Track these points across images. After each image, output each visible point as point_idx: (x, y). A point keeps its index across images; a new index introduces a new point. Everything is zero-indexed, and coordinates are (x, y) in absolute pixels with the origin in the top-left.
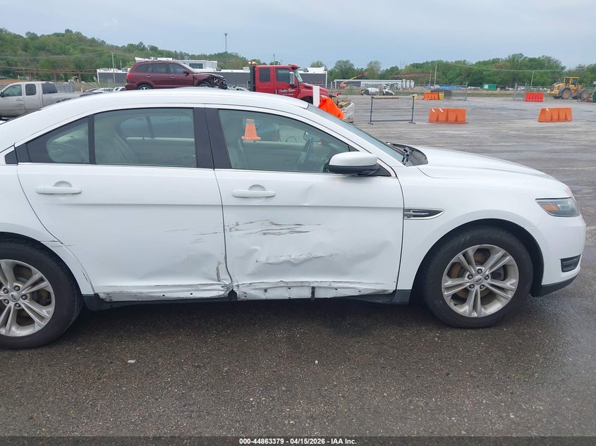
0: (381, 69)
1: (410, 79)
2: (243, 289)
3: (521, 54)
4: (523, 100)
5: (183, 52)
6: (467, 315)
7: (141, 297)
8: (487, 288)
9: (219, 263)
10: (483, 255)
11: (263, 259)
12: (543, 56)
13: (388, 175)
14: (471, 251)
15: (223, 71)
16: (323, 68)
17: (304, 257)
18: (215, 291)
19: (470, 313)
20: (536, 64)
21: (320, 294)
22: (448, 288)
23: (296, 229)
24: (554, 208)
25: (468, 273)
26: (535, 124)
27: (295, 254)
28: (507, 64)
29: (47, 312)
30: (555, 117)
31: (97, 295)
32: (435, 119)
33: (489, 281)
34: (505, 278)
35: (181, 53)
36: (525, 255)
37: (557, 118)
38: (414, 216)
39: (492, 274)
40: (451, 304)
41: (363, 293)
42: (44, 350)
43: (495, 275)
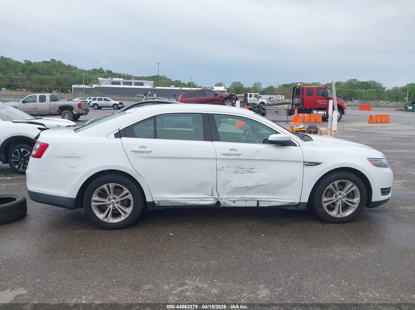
0: (262, 88)
1: (281, 94)
2: (224, 200)
3: (356, 79)
4: (358, 109)
5: (129, 74)
6: (334, 216)
7: (174, 204)
8: (345, 203)
9: (213, 187)
10: (342, 186)
11: (234, 185)
12: (370, 81)
13: (295, 145)
14: (336, 183)
15: (157, 88)
16: (223, 87)
17: (254, 185)
18: (210, 201)
19: (337, 215)
20: (366, 85)
21: (261, 205)
22: (325, 202)
23: (250, 171)
24: (376, 163)
25: (335, 195)
26: (366, 124)
27: (250, 183)
28: (347, 85)
29: (129, 210)
30: (379, 120)
31: (154, 202)
32: (302, 121)
33: (345, 199)
34: (353, 198)
35: (128, 75)
36: (363, 185)
37: (380, 121)
38: (309, 165)
39: (347, 195)
40: (327, 211)
41: (283, 204)
42: (125, 230)
43: (348, 196)
